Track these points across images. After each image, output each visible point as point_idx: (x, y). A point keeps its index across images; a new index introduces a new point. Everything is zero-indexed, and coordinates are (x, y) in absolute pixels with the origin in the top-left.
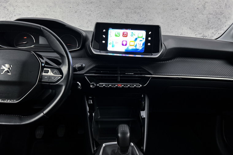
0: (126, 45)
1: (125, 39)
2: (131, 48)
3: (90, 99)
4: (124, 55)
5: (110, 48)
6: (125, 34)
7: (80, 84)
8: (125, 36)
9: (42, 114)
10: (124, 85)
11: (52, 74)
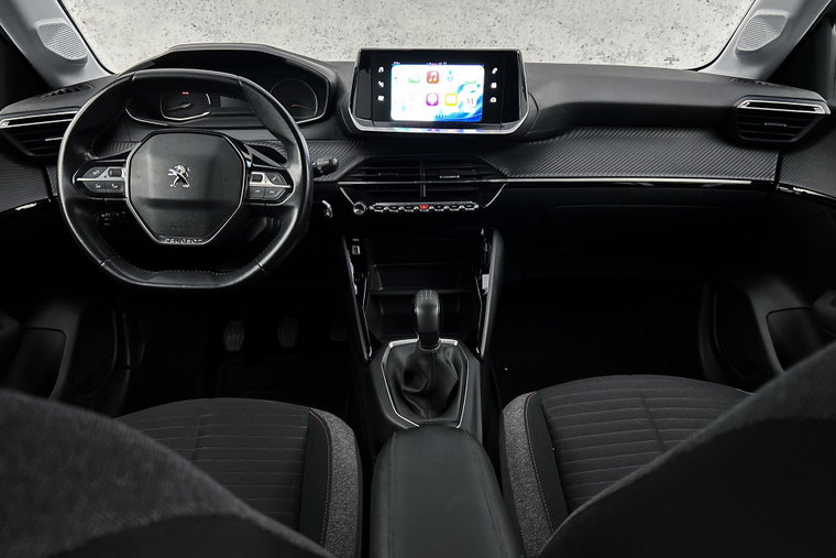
0: (436, 104)
1: (433, 88)
2: (448, 112)
3: (356, 244)
4: (434, 131)
5: (397, 114)
6: (434, 77)
7: (329, 206)
8: (432, 82)
9: (257, 267)
10: (436, 207)
11: (269, 184)
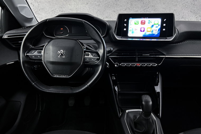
0: (144, 31)
1: (143, 26)
2: (148, 33)
3: (113, 76)
4: (141, 40)
5: (130, 34)
6: (143, 22)
7: (108, 64)
8: (143, 24)
9: (86, 86)
10: (142, 64)
11: (92, 57)
